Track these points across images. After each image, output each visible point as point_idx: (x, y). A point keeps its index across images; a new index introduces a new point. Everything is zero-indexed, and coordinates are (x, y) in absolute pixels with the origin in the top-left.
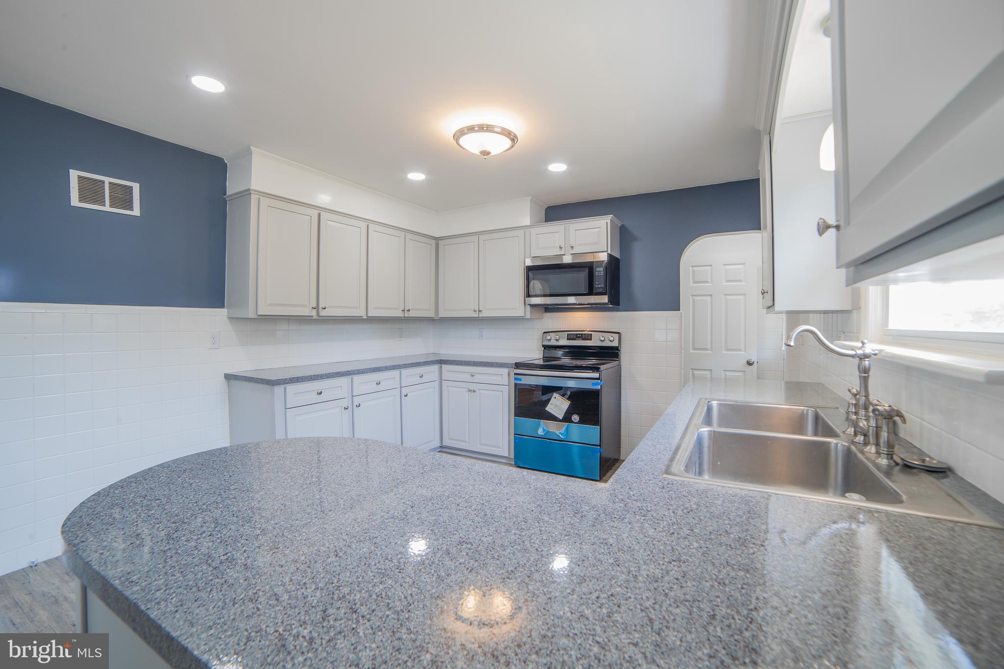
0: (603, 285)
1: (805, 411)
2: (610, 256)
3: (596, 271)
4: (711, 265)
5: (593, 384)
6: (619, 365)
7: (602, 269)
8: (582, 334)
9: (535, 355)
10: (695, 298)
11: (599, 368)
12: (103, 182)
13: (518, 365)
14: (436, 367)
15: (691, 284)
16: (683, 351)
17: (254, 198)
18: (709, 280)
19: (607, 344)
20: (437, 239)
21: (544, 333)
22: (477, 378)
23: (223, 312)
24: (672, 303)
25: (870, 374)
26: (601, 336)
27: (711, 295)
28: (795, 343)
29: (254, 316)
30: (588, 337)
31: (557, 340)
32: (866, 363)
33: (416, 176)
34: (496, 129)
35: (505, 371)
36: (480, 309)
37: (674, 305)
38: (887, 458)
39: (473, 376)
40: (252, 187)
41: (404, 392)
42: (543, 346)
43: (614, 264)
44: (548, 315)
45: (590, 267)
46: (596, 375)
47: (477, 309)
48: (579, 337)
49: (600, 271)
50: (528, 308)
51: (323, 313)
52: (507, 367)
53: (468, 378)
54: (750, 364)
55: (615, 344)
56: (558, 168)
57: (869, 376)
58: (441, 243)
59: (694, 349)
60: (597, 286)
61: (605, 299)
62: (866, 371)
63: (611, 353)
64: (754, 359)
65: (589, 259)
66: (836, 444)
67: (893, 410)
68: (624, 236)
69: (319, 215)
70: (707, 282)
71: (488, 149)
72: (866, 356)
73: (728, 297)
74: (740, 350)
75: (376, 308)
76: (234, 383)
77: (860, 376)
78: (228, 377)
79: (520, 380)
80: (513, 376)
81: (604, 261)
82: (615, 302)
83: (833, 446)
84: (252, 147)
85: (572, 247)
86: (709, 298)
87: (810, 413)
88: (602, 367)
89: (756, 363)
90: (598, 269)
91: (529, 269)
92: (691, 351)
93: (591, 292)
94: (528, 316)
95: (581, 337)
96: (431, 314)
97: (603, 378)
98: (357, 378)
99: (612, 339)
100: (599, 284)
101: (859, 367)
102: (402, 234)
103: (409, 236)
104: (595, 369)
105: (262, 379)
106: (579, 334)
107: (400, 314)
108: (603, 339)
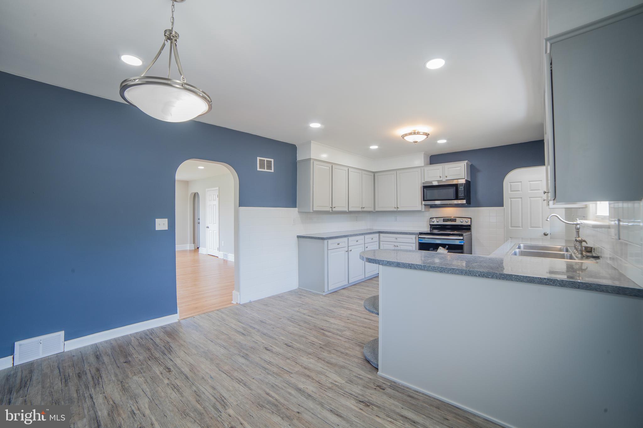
0: (463, 195)
1: (562, 248)
2: (466, 181)
3: (459, 188)
4: (521, 182)
5: (460, 242)
6: (471, 234)
7: (462, 187)
8: (451, 219)
9: (427, 229)
10: (512, 199)
11: (463, 235)
12: (264, 160)
13: (421, 234)
14: (377, 235)
15: (509, 192)
16: (506, 228)
17: (312, 161)
18: (520, 189)
19: (464, 223)
20: (374, 173)
21: (431, 218)
22: (399, 240)
23: (297, 209)
24: (500, 203)
25: (580, 230)
26: (461, 220)
27: (521, 198)
28: (550, 219)
29: (312, 211)
30: (454, 220)
31: (437, 222)
32: (578, 226)
33: (374, 147)
34: (421, 133)
35: (414, 236)
36: (398, 207)
37: (501, 204)
38: (581, 255)
39: (397, 239)
40: (311, 158)
41: (366, 245)
42: (430, 225)
43: (468, 184)
44: (432, 209)
45: (456, 186)
46: (461, 238)
47: (396, 207)
48: (449, 220)
49: (461, 189)
50: (423, 206)
51: (334, 210)
52: (415, 235)
53: (394, 240)
54: (545, 235)
55: (469, 223)
56: (442, 141)
57: (579, 231)
58: (376, 174)
59: (512, 227)
60: (460, 195)
61: (464, 202)
62: (578, 229)
63: (468, 228)
64: (548, 232)
65: (455, 182)
66: (567, 254)
67: (582, 240)
68: (472, 170)
69: (332, 166)
70: (519, 191)
71: (416, 140)
72: (578, 224)
73: (532, 199)
74: (539, 227)
75: (352, 207)
76: (300, 239)
77: (576, 231)
78: (299, 237)
79: (422, 240)
80: (417, 238)
81: (463, 183)
82: (469, 204)
83: (566, 255)
84: (312, 141)
85: (446, 177)
86: (520, 199)
87: (564, 248)
88: (464, 234)
89: (549, 234)
90: (460, 187)
91: (425, 187)
92: (510, 228)
93: (457, 198)
94: (423, 210)
95: (451, 220)
96: (372, 209)
97: (465, 239)
98: (350, 238)
99: (467, 221)
100: (461, 194)
101: (575, 228)
102: (360, 172)
103: (364, 172)
104: (462, 235)
105: (318, 237)
106: (449, 219)
107: (360, 209)
108: (462, 221)
